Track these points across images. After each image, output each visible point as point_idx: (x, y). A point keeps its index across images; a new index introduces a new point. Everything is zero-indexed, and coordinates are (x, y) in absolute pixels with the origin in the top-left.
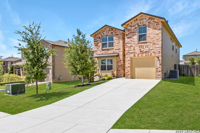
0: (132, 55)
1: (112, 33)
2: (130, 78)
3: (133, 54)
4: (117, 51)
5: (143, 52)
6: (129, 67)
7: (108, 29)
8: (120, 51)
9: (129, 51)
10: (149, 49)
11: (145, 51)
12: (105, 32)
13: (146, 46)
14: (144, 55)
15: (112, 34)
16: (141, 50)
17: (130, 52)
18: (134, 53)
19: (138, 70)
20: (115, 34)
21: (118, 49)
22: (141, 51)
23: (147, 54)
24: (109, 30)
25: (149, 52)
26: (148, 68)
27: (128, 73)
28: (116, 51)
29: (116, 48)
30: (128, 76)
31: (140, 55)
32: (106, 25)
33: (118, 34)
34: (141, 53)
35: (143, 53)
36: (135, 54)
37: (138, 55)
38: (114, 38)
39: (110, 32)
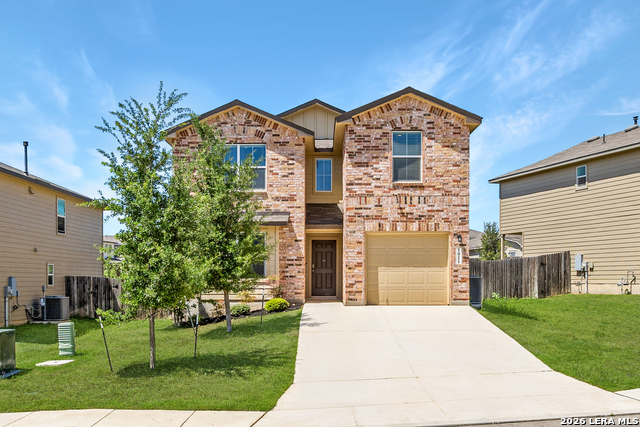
0: (371, 226)
1: (260, 135)
2: (363, 302)
3: (375, 223)
4: (283, 206)
5: (409, 216)
6: (359, 265)
7: (241, 117)
8: (295, 204)
9: (359, 211)
10: (430, 208)
11: (416, 213)
12: (227, 128)
13: (422, 199)
14: (414, 226)
15: (257, 140)
16: (404, 211)
17: (364, 213)
18: (377, 217)
19: (386, 276)
20: (275, 139)
21: (284, 199)
22: (403, 213)
23: (423, 225)
24: (248, 123)
25: (430, 217)
26: (424, 269)
27: (358, 285)
28: (278, 205)
29: (277, 194)
30: (357, 296)
31: (400, 227)
32: (236, 102)
33: (285, 143)
34: (405, 219)
35: (411, 221)
36: (382, 222)
37: (394, 227)
38: (270, 154)
39: (252, 130)
